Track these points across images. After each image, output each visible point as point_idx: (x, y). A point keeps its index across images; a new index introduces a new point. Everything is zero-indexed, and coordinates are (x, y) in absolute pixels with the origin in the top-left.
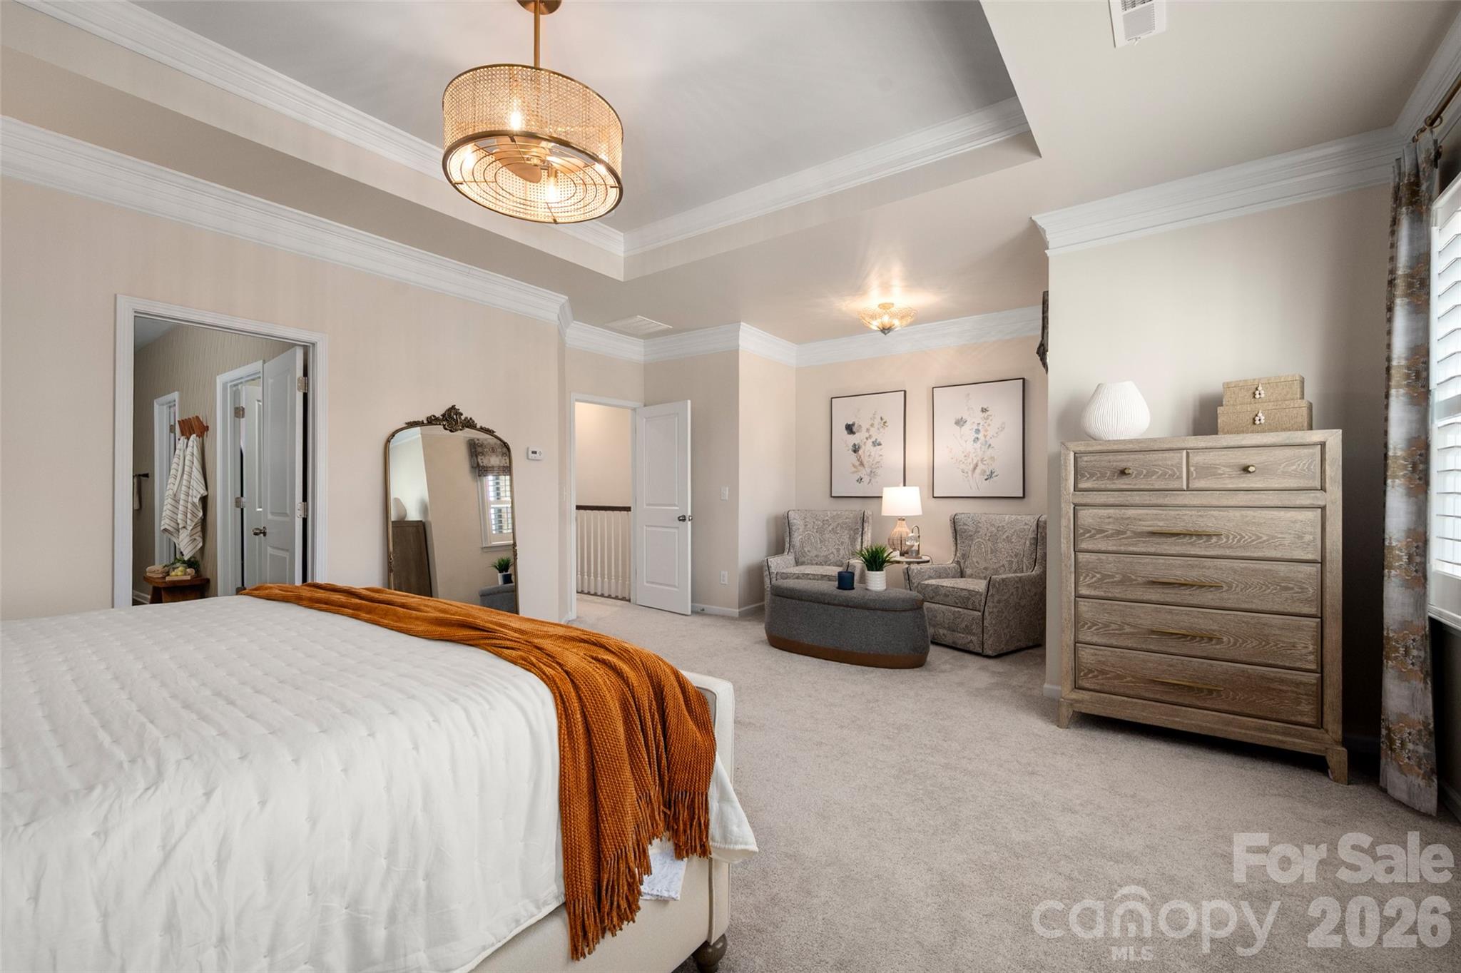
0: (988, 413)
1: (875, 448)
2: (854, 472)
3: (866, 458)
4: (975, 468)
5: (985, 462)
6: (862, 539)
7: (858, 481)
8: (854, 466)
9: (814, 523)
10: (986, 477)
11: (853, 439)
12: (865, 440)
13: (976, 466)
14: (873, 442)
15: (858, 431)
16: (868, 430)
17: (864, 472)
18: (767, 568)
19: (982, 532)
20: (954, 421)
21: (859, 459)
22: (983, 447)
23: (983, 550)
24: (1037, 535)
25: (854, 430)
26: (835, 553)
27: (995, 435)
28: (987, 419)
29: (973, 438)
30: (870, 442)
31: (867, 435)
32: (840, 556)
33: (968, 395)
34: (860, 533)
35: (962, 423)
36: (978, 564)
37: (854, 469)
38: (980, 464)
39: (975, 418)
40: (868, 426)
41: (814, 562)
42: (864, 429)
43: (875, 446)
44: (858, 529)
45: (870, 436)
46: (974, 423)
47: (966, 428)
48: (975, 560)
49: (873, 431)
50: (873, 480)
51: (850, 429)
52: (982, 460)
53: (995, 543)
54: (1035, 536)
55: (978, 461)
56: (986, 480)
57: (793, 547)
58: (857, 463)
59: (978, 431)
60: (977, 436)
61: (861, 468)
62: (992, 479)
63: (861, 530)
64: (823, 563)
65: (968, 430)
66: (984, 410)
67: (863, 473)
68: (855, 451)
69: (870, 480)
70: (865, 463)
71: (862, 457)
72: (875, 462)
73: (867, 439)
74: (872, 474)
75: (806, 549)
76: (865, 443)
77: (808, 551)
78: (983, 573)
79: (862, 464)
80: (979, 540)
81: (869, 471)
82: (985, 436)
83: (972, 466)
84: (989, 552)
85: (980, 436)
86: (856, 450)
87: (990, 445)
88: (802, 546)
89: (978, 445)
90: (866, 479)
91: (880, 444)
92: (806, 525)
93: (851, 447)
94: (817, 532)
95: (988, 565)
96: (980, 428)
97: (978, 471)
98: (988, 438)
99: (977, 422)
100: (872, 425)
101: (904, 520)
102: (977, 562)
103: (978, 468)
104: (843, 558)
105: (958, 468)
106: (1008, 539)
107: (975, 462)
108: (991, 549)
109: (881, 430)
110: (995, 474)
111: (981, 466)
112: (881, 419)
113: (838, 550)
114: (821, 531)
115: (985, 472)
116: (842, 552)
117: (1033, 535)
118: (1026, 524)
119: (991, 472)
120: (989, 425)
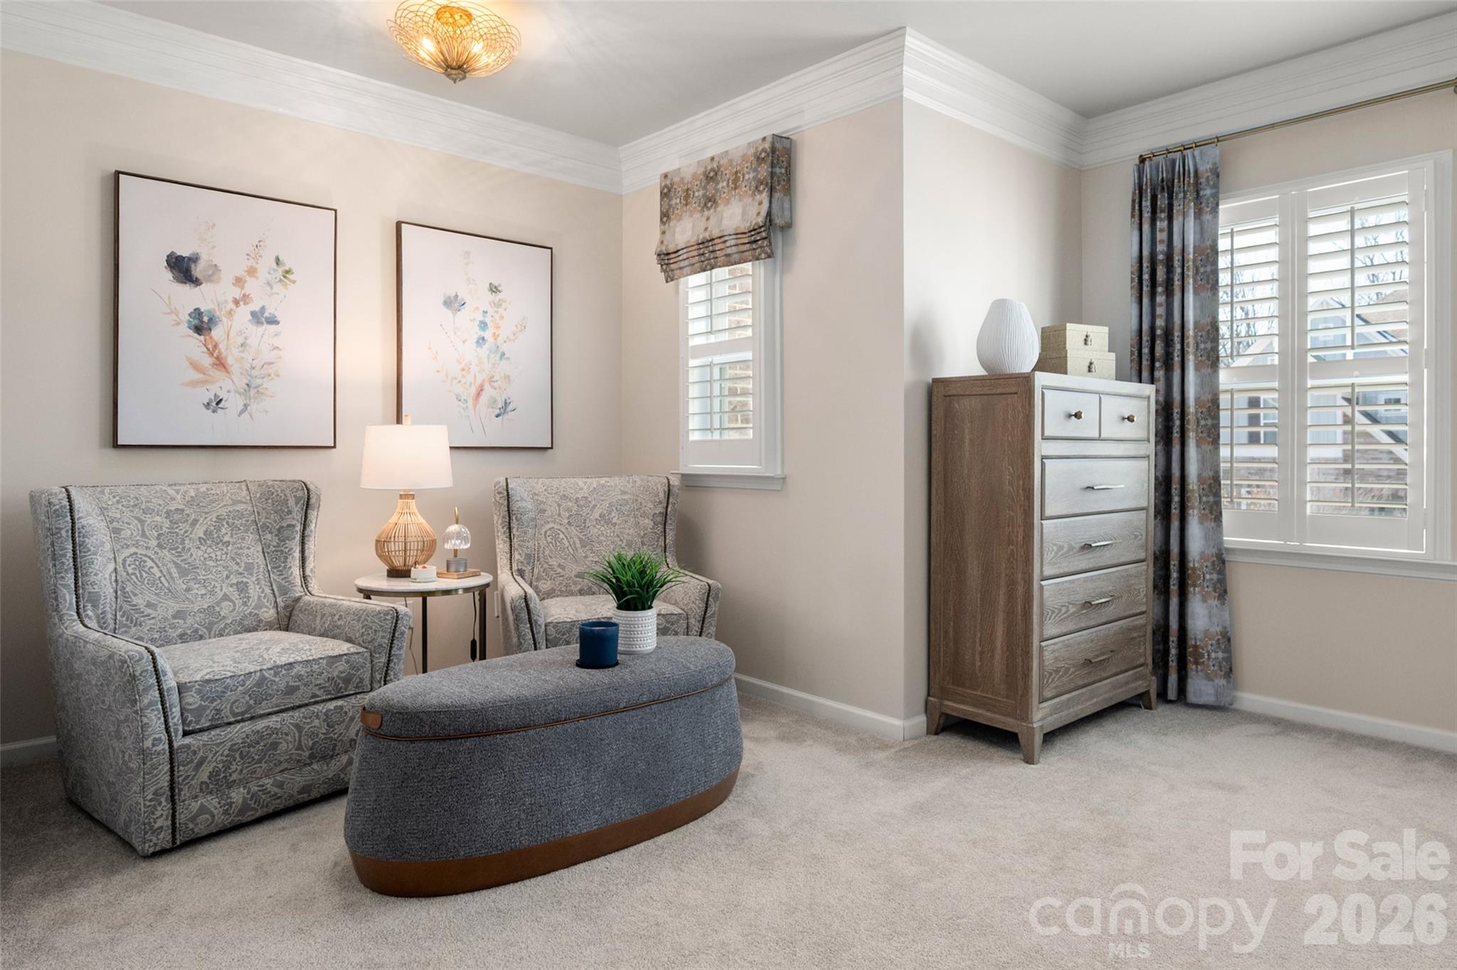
0: (500, 296)
1: (261, 329)
2: (194, 384)
3: (235, 351)
4: (478, 394)
5: (495, 385)
6: (303, 551)
7: (208, 405)
8: (196, 366)
9: (142, 522)
10: (497, 412)
11: (189, 298)
12: (231, 306)
13: (480, 391)
14: (253, 314)
15: (209, 279)
16: (239, 281)
17: (227, 384)
18: (153, 681)
19: (551, 510)
20: (442, 299)
21: (213, 350)
22: (492, 356)
23: (565, 541)
24: (667, 507)
25: (197, 271)
26: (235, 596)
27: (512, 337)
28: (498, 305)
29: (476, 337)
30: (243, 313)
31: (237, 293)
32: (252, 603)
33: (468, 253)
34: (298, 537)
35: (456, 305)
36: (563, 568)
37: (198, 376)
38: (487, 387)
39: (479, 300)
40: (240, 273)
41: (174, 634)
42: (227, 277)
43: (259, 323)
44: (294, 526)
45: (246, 298)
46: (477, 308)
47: (465, 314)
48: (554, 562)
49: (252, 286)
50: (253, 407)
51: (182, 268)
52: (491, 380)
53: (583, 527)
54: (664, 511)
55: (484, 381)
56: (497, 416)
57: (95, 603)
58: (207, 361)
59: (483, 326)
60: (482, 333)
61: (217, 374)
62: (506, 417)
63: (299, 528)
64: (203, 631)
65: (467, 320)
66: (494, 289)
67: (223, 385)
68: (199, 329)
69: (246, 406)
70: (230, 361)
71: (222, 347)
72: (257, 363)
73: (237, 302)
74: (251, 389)
75: (139, 601)
76: (230, 313)
77: (149, 605)
78: (575, 583)
79: (220, 363)
80: (551, 525)
81: (241, 383)
82: (496, 336)
83: (473, 390)
84: (578, 545)
85: (488, 335)
86: (201, 325)
87: (503, 354)
88: (120, 592)
89: (484, 351)
90: (233, 403)
91: (272, 321)
92: (116, 531)
93: (185, 317)
94: (160, 546)
95: (582, 569)
96: (488, 320)
97: (484, 398)
98: (500, 340)
99: (483, 309)
100: (252, 272)
101: (413, 497)
102: (559, 565)
103: (484, 393)
104: (258, 606)
105: (450, 391)
106: (604, 519)
107: (479, 382)
108: (580, 540)
109: (278, 288)
110: (510, 407)
111: (488, 392)
112: (278, 261)
113: (242, 588)
114: (171, 541)
115: (495, 401)
116: (254, 591)
117: (660, 509)
118: (623, 493)
119: (506, 403)
120: (502, 317)
